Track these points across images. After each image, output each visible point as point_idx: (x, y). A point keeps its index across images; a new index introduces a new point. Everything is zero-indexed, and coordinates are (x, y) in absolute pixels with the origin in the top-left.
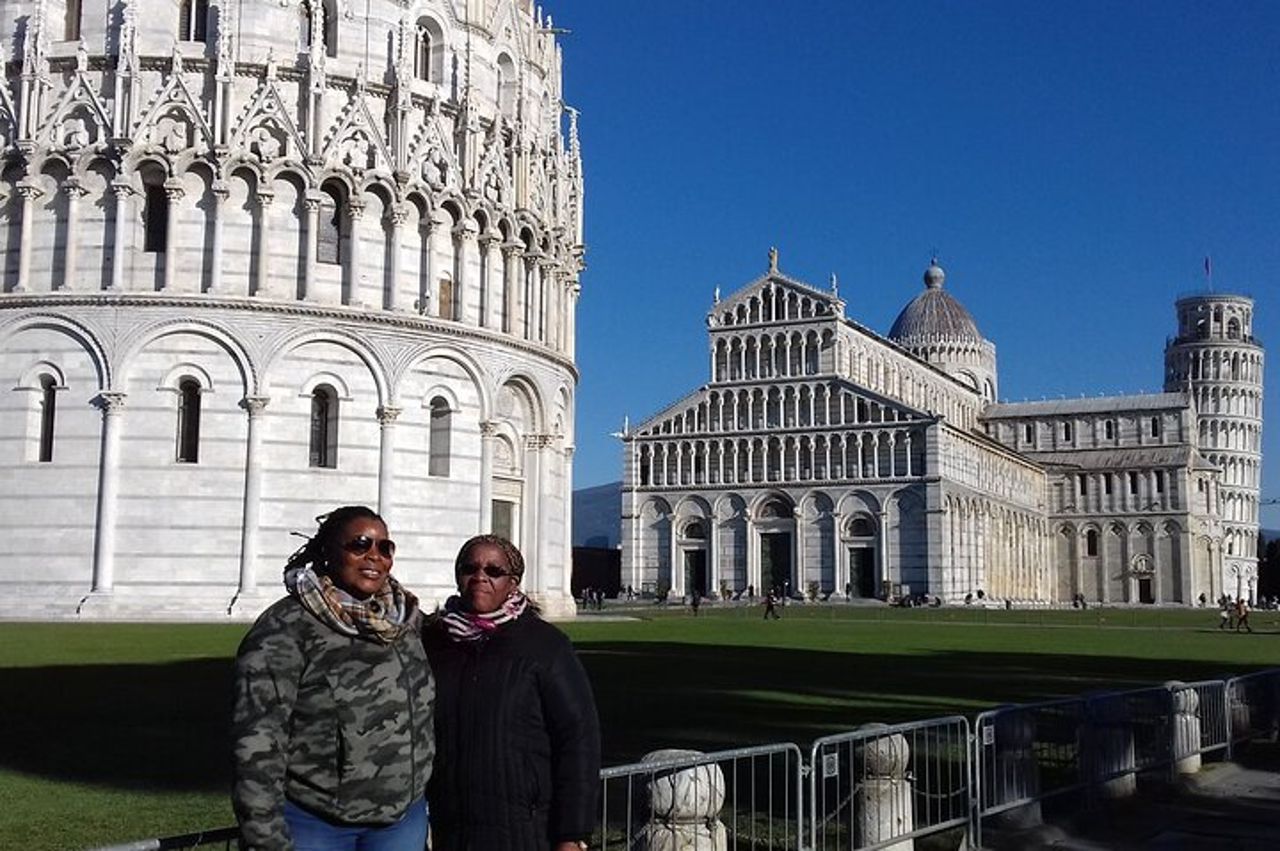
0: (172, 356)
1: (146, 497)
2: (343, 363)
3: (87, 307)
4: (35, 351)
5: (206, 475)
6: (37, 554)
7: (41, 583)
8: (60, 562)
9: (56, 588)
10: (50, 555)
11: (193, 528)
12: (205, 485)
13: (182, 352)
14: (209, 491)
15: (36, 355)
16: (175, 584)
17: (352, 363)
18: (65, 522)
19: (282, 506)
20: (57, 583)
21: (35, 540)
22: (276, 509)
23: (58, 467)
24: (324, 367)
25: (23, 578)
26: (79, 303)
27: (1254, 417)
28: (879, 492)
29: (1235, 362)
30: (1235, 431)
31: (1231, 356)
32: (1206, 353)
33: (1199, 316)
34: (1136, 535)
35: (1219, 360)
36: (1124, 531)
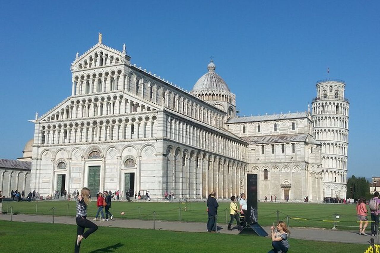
27: (344, 128)
28: (137, 146)
29: (337, 107)
30: (337, 133)
31: (336, 104)
32: (326, 103)
33: (324, 89)
34: (283, 171)
35: (331, 106)
36: (279, 169)
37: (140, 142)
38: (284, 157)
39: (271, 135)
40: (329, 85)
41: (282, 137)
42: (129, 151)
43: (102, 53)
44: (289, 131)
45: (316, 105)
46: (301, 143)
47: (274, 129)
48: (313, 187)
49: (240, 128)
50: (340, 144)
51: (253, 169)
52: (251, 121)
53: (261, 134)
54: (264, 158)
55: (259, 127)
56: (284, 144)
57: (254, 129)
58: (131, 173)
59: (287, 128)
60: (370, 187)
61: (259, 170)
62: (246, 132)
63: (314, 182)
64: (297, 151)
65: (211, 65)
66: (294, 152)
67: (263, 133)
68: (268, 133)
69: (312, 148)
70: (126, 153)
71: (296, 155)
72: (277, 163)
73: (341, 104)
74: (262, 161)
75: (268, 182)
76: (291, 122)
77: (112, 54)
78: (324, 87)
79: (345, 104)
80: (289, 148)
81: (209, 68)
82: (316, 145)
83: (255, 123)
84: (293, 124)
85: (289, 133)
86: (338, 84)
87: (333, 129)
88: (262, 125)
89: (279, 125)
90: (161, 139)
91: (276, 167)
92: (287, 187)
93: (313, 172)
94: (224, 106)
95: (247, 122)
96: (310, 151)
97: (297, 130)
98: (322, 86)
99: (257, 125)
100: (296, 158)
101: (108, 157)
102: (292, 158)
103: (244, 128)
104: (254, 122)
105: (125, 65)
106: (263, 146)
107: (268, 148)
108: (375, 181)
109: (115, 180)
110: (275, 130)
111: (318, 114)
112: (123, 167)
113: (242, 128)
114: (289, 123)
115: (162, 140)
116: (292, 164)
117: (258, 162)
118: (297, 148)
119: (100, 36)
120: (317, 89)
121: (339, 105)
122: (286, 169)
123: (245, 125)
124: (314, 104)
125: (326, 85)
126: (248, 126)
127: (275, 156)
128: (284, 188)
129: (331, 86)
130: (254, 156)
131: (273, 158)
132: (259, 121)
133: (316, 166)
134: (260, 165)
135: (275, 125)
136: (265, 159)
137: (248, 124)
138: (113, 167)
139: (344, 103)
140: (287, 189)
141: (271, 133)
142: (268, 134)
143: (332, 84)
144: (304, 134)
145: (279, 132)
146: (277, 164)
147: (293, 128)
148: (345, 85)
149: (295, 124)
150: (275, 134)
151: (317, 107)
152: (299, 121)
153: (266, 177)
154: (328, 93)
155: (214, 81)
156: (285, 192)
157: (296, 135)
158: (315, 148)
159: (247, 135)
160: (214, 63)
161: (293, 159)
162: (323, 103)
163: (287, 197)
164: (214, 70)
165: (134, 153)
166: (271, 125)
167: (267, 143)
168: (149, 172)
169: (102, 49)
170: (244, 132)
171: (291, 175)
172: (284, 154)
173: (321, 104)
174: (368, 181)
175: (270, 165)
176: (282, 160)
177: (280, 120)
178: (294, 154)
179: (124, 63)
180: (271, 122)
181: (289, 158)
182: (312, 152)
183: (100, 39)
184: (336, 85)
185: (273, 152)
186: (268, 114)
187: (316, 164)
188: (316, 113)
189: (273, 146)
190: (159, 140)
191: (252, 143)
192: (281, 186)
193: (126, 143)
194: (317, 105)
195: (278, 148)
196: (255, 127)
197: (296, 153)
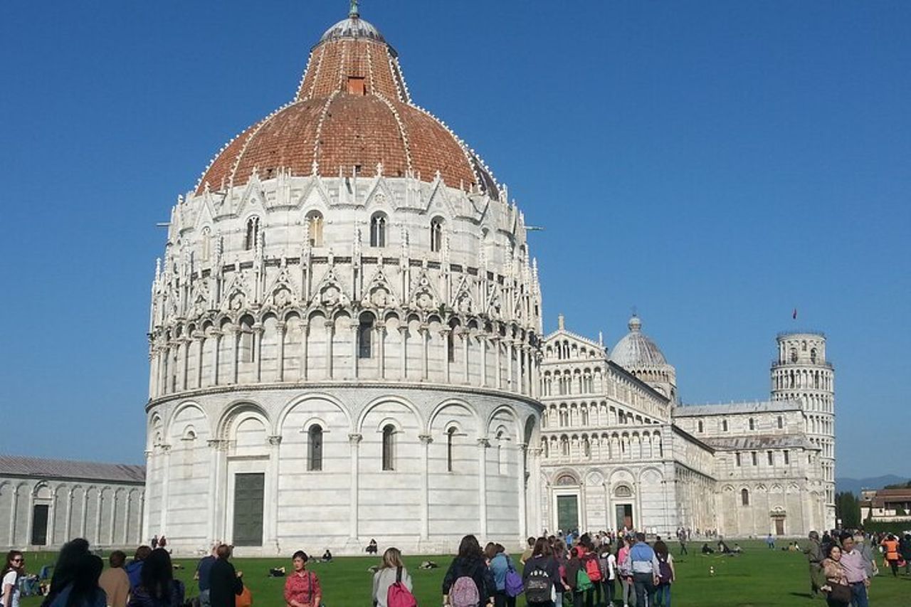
0: (382, 414)
1: (373, 489)
2: (461, 415)
3: (339, 389)
4: (310, 412)
5: (402, 477)
6: (317, 521)
7: (319, 536)
8: (330, 524)
9: (329, 538)
10: (323, 521)
11: (396, 505)
12: (401, 482)
13: (387, 412)
14: (403, 486)
15: (310, 414)
16: (389, 535)
17: (465, 415)
18: (330, 503)
19: (438, 492)
20: (328, 536)
21: (314, 513)
22: (434, 494)
23: (325, 474)
24: (452, 418)
25: (309, 534)
26: (335, 387)
27: (828, 411)
28: (634, 469)
29: (817, 377)
30: (818, 421)
31: (814, 373)
32: (798, 371)
33: (792, 347)
34: (772, 491)
35: (807, 375)
36: (765, 490)
37: (639, 464)
38: (772, 471)
39: (746, 435)
40: (800, 340)
41: (765, 439)
42: (622, 475)
43: (566, 342)
44: (773, 431)
45: (779, 373)
46: (799, 450)
47: (748, 427)
48: (814, 515)
49: (694, 424)
50: (823, 440)
51: (725, 488)
52: (712, 414)
53: (729, 433)
54: (740, 472)
55: (725, 422)
56: (771, 452)
57: (717, 425)
58: (625, 505)
59: (770, 426)
60: (862, 509)
61: (733, 490)
62: (704, 431)
63: (815, 507)
64: (792, 462)
65: (635, 321)
66: (787, 463)
67: (732, 433)
68: (740, 432)
69: (809, 456)
70: (616, 479)
71: (791, 468)
72: (746, 480)
73: (822, 373)
74: (738, 477)
75: (750, 509)
76: (776, 416)
77: (583, 345)
78: (792, 342)
79: (829, 371)
80: (779, 458)
81: (632, 325)
82: (815, 452)
83: (718, 417)
84: (780, 419)
85: (774, 433)
86: (815, 338)
87: (811, 414)
88: (730, 420)
89: (757, 421)
90: (671, 461)
91: (761, 486)
92: (780, 516)
93: (814, 493)
94: (664, 388)
95: (706, 416)
96: (807, 459)
97: (786, 429)
98: (789, 342)
99: (722, 420)
100: (791, 472)
101: (588, 483)
102: (785, 472)
103: (700, 424)
104: (716, 415)
105: (606, 361)
106: (738, 454)
107: (747, 457)
108: (867, 498)
109: (603, 514)
110: (752, 428)
111: (784, 388)
112: (613, 496)
113: (697, 425)
114: (773, 419)
115: (672, 463)
116: (785, 481)
117: (732, 478)
118: (792, 456)
119: (561, 318)
120: (779, 344)
121: (820, 373)
122: (777, 488)
123: (702, 420)
124: (775, 371)
125: (796, 341)
126: (706, 421)
127: (759, 469)
128: (775, 518)
129: (804, 342)
130: (724, 469)
131: (756, 472)
132: (724, 415)
133: (817, 483)
134: (736, 483)
135: (751, 421)
136: (742, 474)
137: (706, 418)
138: (598, 496)
139: (827, 370)
140: (779, 518)
141: (745, 432)
142: (740, 435)
143: (807, 339)
144: (797, 434)
145: (757, 432)
146: (762, 482)
147: (780, 426)
148: (825, 338)
149: (783, 420)
150: (752, 434)
151: (781, 377)
152: (788, 415)
153: (745, 502)
154: (801, 354)
155: (646, 349)
156: (776, 523)
157: (786, 437)
158: (814, 455)
159: (705, 434)
160: (638, 317)
161: (786, 475)
162: (792, 371)
163: (780, 531)
164: (639, 328)
165: (628, 478)
166: (745, 420)
167: (745, 449)
168: (654, 503)
169: (567, 338)
170: (701, 431)
171: (785, 499)
172: (772, 466)
173: (789, 373)
174: (857, 497)
175: (751, 482)
176: (770, 476)
177: (759, 413)
178: (789, 465)
179: (604, 358)
180: (744, 416)
181: (781, 473)
182: (810, 462)
183: (561, 323)
184: (813, 341)
185: (755, 463)
186: (735, 402)
187: (817, 480)
188: (782, 387)
189: (754, 453)
190: (669, 463)
191: (720, 449)
192: (771, 514)
193: (616, 465)
194: (781, 372)
195: (763, 457)
196: (718, 424)
197: (791, 465)
